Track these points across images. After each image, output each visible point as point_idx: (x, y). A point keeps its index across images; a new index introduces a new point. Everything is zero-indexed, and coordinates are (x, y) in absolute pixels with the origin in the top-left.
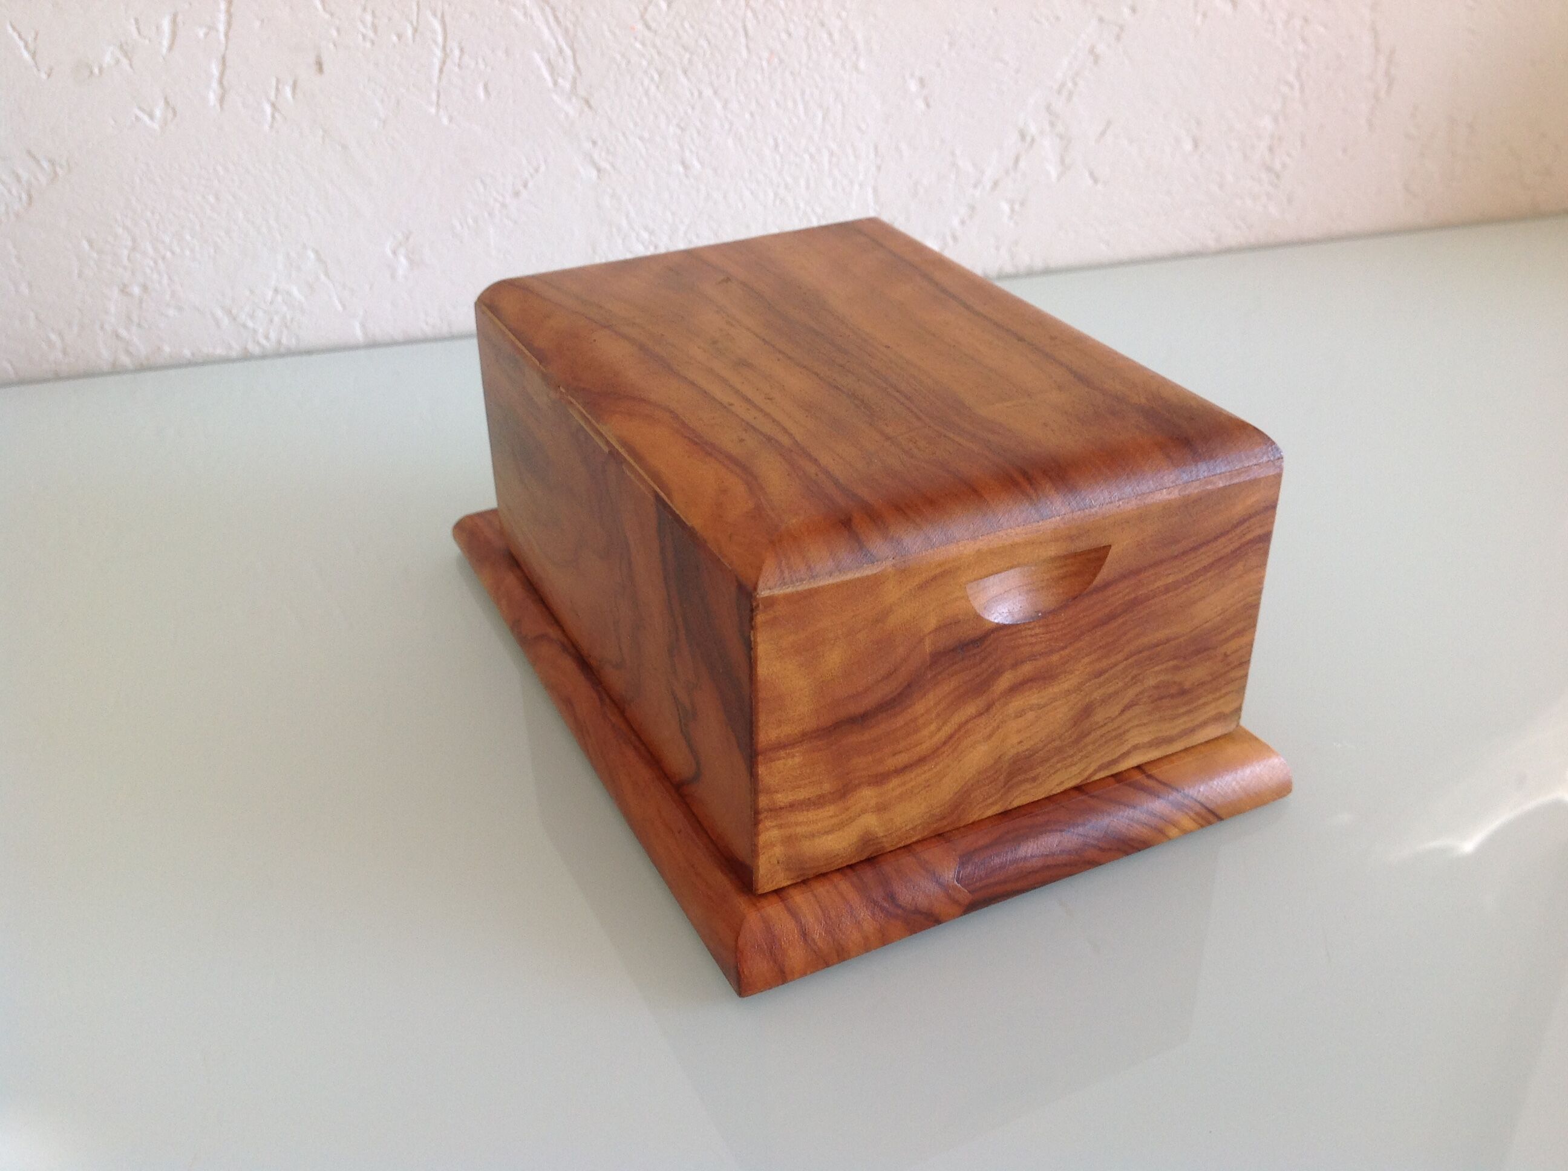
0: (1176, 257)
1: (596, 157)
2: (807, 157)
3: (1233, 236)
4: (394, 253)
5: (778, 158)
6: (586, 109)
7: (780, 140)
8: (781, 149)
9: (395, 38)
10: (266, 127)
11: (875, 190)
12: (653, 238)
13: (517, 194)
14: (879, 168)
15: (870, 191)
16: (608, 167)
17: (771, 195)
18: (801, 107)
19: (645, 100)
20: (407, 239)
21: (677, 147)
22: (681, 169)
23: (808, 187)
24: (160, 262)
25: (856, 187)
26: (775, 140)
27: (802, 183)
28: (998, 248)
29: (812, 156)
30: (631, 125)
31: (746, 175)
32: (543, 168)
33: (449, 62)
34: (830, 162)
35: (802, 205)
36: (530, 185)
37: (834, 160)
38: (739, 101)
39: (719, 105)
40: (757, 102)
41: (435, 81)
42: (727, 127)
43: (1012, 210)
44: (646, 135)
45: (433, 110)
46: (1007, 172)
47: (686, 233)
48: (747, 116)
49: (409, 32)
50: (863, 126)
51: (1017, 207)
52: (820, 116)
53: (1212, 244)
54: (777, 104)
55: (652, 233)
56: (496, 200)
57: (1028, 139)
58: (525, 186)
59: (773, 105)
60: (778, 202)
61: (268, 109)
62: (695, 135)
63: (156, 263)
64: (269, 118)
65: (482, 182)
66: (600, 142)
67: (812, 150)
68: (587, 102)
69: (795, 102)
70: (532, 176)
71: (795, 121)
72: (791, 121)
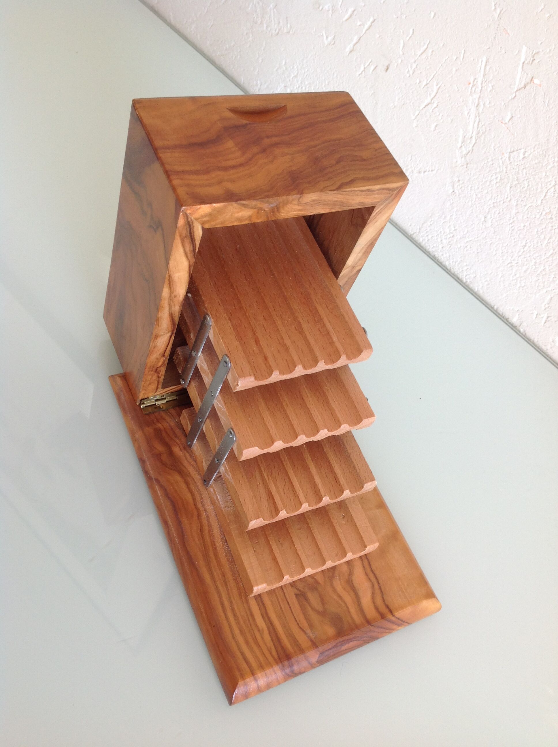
1: (455, 186)
2: (534, 261)
5: (522, 250)
6: (465, 166)
7: (528, 245)
8: (526, 249)
9: (418, 81)
10: (358, 74)
11: (551, 299)
13: (420, 172)
15: (549, 297)
16: (457, 193)
17: (509, 261)
18: (546, 241)
19: (488, 183)
21: (487, 211)
22: (483, 219)
23: (525, 271)
24: (300, 88)
25: (545, 290)
27: (524, 268)
29: (536, 262)
30: (476, 187)
31: (505, 245)
32: (435, 172)
33: (430, 105)
34: (541, 272)
35: (518, 276)
36: (426, 173)
37: (544, 273)
38: (523, 216)
39: (514, 211)
40: (530, 224)
41: (421, 108)
42: (511, 221)
44: (479, 196)
45: (413, 117)
47: (467, 242)
48: (522, 225)
49: (424, 83)
52: (551, 252)
54: (537, 231)
56: (411, 167)
58: (424, 172)
59: (536, 230)
61: (362, 68)
62: (498, 212)
63: (299, 87)
64: (360, 72)
65: (411, 157)
66: (461, 182)
67: (538, 261)
68: (467, 164)
69: (545, 238)
70: (429, 171)
71: (540, 244)
72: (537, 243)
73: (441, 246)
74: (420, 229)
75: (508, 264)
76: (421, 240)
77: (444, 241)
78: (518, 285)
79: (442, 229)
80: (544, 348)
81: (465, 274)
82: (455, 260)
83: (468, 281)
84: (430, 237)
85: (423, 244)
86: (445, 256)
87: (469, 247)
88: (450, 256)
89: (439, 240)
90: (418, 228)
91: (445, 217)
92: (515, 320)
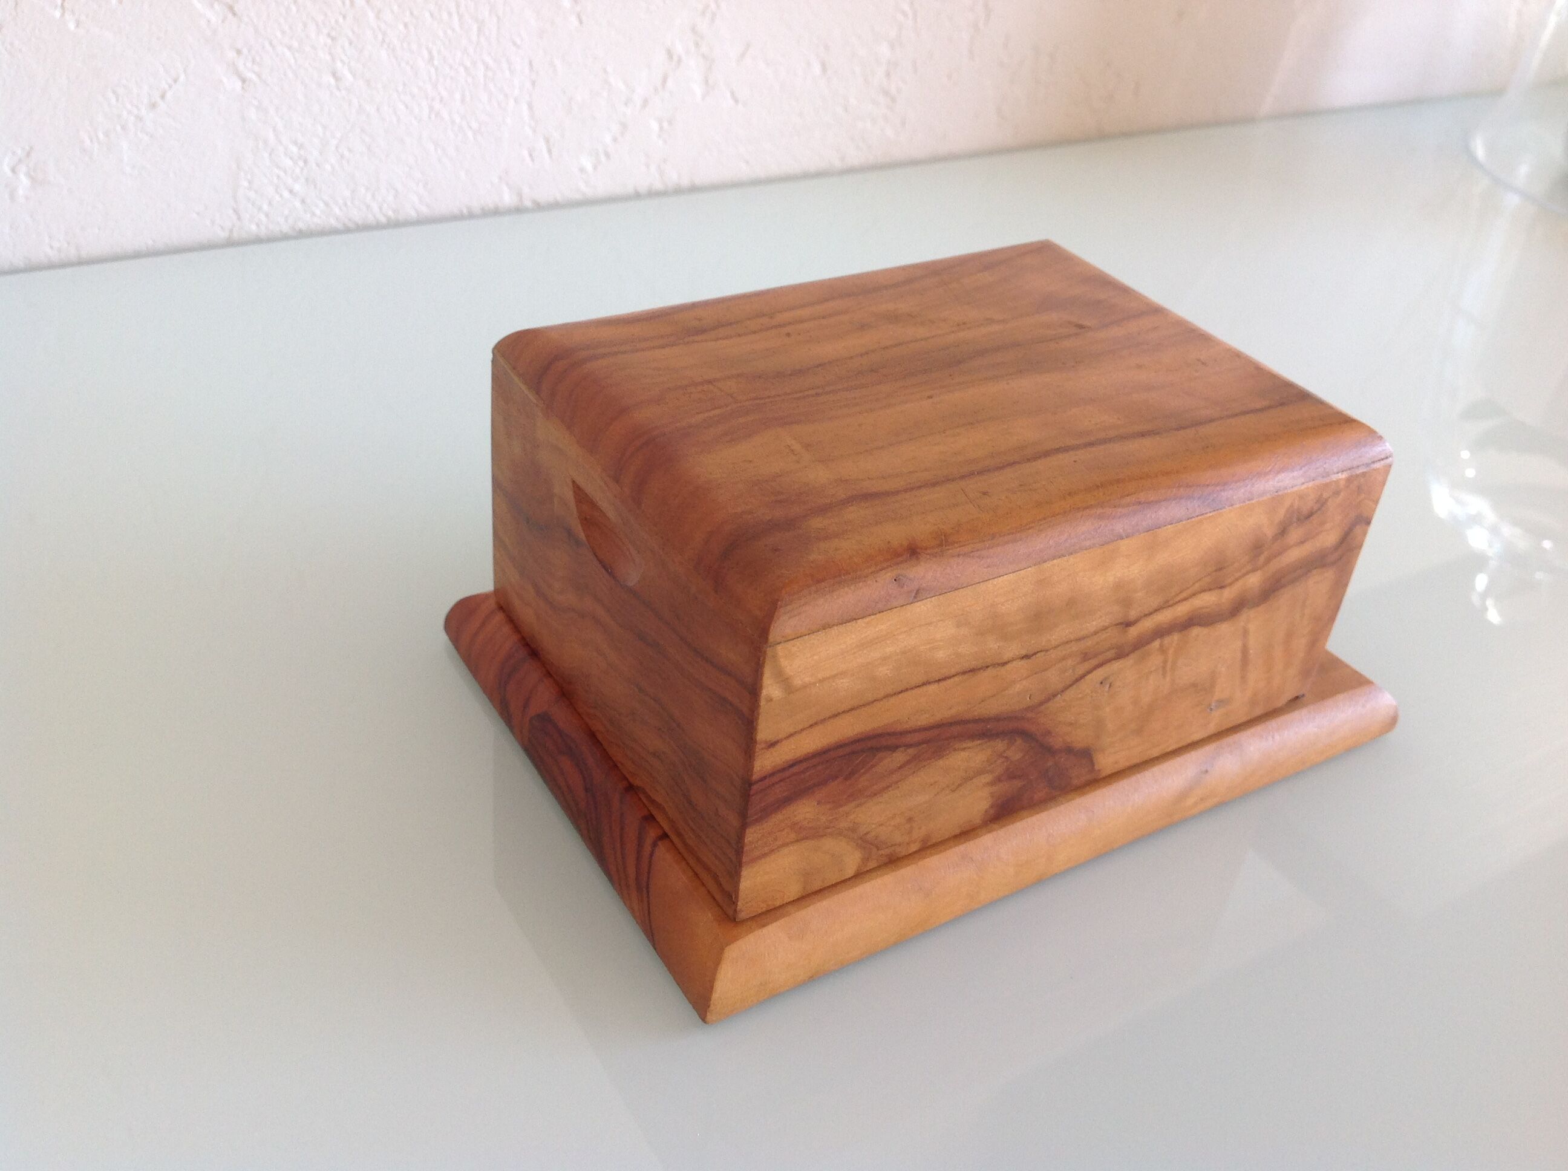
0: (806, 176)
1: (241, 68)
2: (462, 70)
3: (855, 157)
4: (13, 170)
5: (433, 70)
6: (230, 16)
7: (435, 53)
8: (436, 62)
11: (530, 107)
12: (302, 152)
13: (153, 106)
14: (533, 83)
15: (525, 107)
16: (254, 77)
18: (455, 18)
19: (294, 8)
20: (28, 154)
21: (328, 58)
22: (332, 81)
23: (463, 101)
25: (512, 102)
26: (430, 53)
27: (458, 96)
28: (648, 166)
29: (466, 69)
30: (279, 34)
31: (400, 89)
32: (182, 78)
34: (485, 76)
35: (458, 120)
36: (169, 95)
37: (490, 74)
38: (392, 12)
39: (371, 15)
40: (412, 13)
42: (380, 37)
43: (661, 128)
44: (295, 44)
45: (57, 14)
46: (656, 90)
47: (337, 147)
48: (401, 27)
50: (519, 42)
51: (665, 125)
52: (475, 28)
53: (838, 164)
54: (432, 15)
55: (301, 147)
56: (129, 112)
57: (675, 58)
58: (163, 97)
59: (427, 15)
60: (433, 116)
62: (347, 45)
65: (114, 92)
66: (245, 51)
67: (468, 64)
68: (231, 8)
69: (450, 14)
70: (170, 87)
71: (449, 32)
72: (445, 33)
73: (298, 204)
74: (236, 211)
75: (430, 118)
76: (254, 227)
77: (297, 187)
78: (470, 134)
79: (276, 171)
80: (578, 196)
81: (375, 207)
82: (341, 202)
83: (390, 213)
84: (265, 207)
85: (263, 232)
86: (318, 212)
87: (346, 153)
88: (327, 204)
89: (286, 194)
90: (231, 212)
91: (266, 142)
92: (508, 199)
